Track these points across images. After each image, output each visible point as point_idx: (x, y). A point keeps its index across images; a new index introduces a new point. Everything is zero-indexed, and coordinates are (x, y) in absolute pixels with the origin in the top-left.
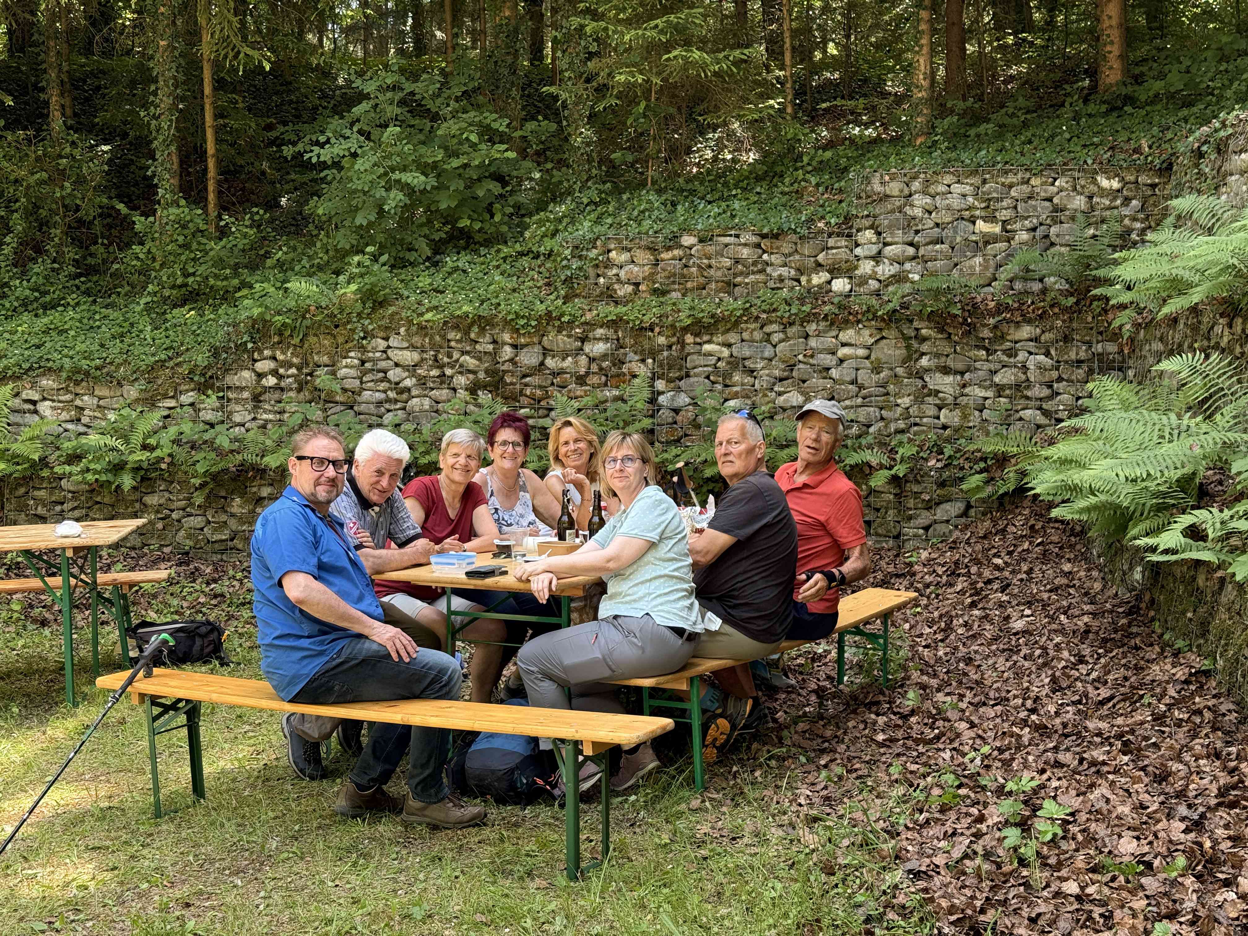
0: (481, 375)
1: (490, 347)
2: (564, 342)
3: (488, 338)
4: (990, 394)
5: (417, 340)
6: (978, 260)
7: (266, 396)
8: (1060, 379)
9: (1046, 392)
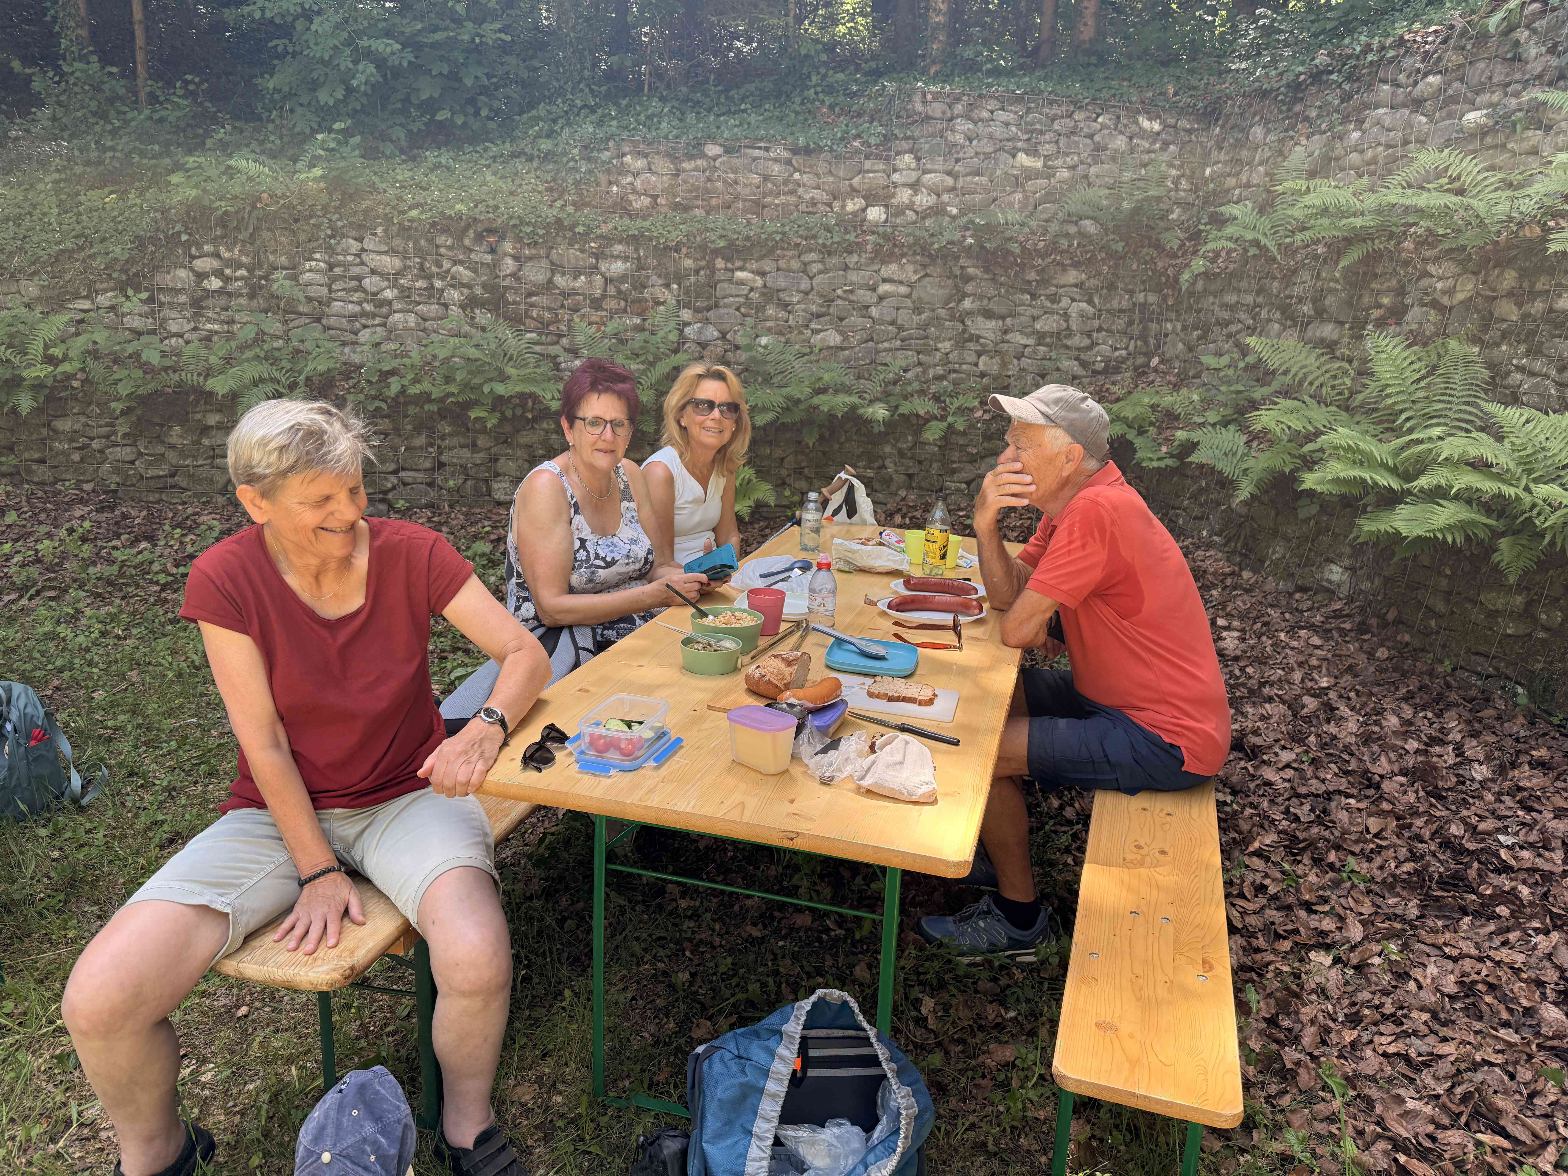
0: (478, 291)
1: (488, 258)
2: (576, 257)
3: (484, 247)
4: (1031, 341)
5: (398, 242)
6: (1018, 196)
7: (210, 302)
8: (1100, 329)
9: (1087, 342)
